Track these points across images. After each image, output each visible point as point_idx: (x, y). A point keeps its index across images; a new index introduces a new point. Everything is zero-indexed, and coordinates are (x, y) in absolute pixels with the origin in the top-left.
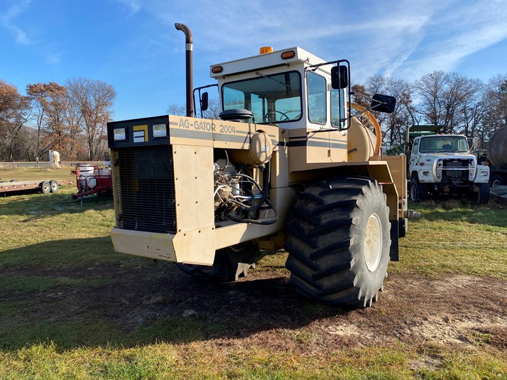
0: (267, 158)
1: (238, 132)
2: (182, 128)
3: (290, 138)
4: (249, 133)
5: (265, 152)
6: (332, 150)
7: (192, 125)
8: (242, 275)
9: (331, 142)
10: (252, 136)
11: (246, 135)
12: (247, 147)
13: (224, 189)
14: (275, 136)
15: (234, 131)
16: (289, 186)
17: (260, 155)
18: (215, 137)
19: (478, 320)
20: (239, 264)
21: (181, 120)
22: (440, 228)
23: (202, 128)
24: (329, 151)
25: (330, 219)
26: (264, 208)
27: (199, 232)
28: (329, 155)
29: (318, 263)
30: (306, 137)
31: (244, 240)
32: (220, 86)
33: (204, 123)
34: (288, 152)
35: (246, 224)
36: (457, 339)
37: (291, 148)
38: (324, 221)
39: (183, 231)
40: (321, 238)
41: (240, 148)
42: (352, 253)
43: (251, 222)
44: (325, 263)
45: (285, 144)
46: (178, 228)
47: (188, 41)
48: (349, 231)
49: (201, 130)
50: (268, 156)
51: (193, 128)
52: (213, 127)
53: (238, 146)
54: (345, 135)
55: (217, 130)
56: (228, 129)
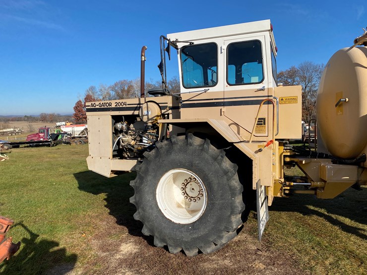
1: (128, 105)
2: (92, 107)
4: (139, 104)
5: (147, 115)
7: (97, 105)
9: (227, 100)
11: (136, 106)
12: (136, 113)
14: (167, 103)
15: (126, 105)
17: (143, 118)
21: (92, 104)
27: (101, 158)
33: (105, 103)
39: (92, 156)
46: (90, 154)
49: (103, 107)
50: (150, 118)
51: (98, 107)
52: (110, 104)
53: (130, 113)
54: (262, 90)
55: (113, 106)
56: (121, 104)
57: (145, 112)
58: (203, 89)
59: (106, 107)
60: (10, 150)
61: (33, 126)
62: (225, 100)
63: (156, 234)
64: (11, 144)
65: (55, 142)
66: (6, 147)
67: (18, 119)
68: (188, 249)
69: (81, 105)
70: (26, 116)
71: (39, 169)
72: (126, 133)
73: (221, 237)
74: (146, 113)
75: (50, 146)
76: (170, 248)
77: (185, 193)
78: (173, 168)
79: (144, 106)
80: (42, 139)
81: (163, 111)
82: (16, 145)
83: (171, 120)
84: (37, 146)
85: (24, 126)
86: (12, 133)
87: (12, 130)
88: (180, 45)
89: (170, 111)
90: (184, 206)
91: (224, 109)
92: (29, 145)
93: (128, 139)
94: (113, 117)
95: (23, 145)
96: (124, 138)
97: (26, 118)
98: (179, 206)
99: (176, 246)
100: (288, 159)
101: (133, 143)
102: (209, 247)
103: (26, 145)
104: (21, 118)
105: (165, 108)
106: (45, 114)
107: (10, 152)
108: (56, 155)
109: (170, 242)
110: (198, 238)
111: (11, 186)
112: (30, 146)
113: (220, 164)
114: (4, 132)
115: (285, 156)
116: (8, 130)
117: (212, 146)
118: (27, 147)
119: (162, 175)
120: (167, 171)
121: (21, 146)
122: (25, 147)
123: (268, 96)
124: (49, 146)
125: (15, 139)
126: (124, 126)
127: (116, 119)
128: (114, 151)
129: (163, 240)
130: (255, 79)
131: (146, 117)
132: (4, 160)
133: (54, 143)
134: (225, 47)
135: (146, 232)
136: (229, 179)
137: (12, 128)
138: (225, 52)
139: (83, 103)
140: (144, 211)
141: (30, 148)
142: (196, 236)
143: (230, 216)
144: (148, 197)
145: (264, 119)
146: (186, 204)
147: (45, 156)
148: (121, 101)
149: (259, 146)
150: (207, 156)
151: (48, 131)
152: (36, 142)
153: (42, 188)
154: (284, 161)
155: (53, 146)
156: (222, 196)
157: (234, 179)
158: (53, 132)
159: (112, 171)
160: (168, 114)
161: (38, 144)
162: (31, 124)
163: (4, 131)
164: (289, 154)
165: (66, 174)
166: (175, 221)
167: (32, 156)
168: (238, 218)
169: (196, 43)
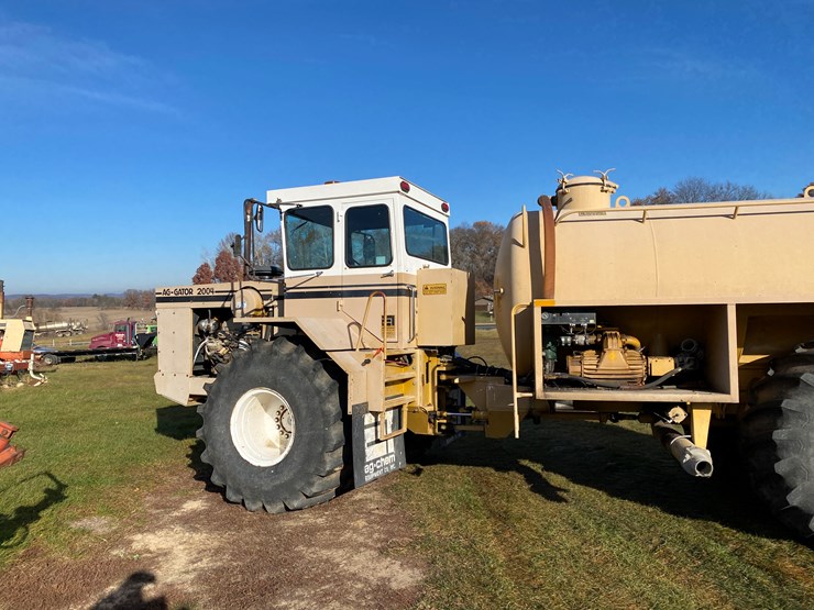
0: (243, 315)
1: (217, 292)
2: (164, 295)
4: (232, 292)
7: (172, 292)
9: (346, 289)
12: (228, 304)
14: (270, 291)
15: (213, 292)
17: (235, 313)
21: (165, 290)
27: (175, 375)
39: (162, 371)
49: (180, 295)
50: (245, 313)
52: (190, 291)
53: (218, 305)
54: (390, 275)
55: (195, 294)
56: (206, 291)
57: (238, 304)
58: (314, 272)
59: (184, 295)
60: (55, 367)
61: (109, 318)
62: (344, 289)
63: (229, 483)
64: (58, 354)
65: (146, 351)
66: (48, 361)
67: (79, 302)
68: (269, 503)
69: (208, 273)
70: (95, 296)
71: (98, 401)
72: (216, 337)
73: (311, 484)
74: (240, 306)
75: (134, 360)
76: (246, 502)
77: (281, 426)
78: (253, 387)
79: (237, 295)
80: (120, 345)
81: (266, 303)
82: (68, 357)
83: (276, 319)
84: (110, 359)
85: (89, 318)
86: (64, 331)
87: (65, 325)
88: (284, 208)
89: (275, 303)
90: (278, 445)
91: (342, 301)
92: (93, 356)
93: (215, 346)
94: (195, 311)
95: (84, 357)
96: (210, 344)
97: (96, 300)
98: (271, 445)
99: (254, 501)
100: (444, 377)
101: (223, 351)
102: (297, 499)
103: (89, 357)
104: (85, 300)
105: (268, 297)
106: (136, 291)
107: (54, 371)
108: (139, 377)
109: (247, 493)
110: (281, 486)
111: (43, 426)
112: (97, 359)
113: (312, 381)
114: (47, 330)
115: (440, 373)
116: (57, 325)
117: (307, 356)
118: (91, 360)
119: (238, 397)
120: (244, 392)
121: (78, 358)
122: (86, 361)
123: (398, 285)
124: (133, 358)
125: (69, 344)
126: (211, 325)
127: (201, 314)
128: (196, 364)
129: (238, 491)
130: (381, 260)
131: (240, 311)
132: (39, 383)
133: (144, 354)
134: (343, 213)
135: (215, 479)
136: (322, 402)
137: (66, 321)
138: (342, 220)
139: (212, 270)
140: (214, 448)
141: (97, 363)
142: (278, 482)
143: (322, 453)
144: (220, 429)
145: (393, 317)
146: (282, 443)
147: (117, 379)
148: (206, 286)
149: (367, 355)
150: (294, 369)
151: (133, 328)
152: (108, 351)
153: (93, 429)
154: (439, 380)
155: (141, 359)
156: (311, 425)
157: (329, 402)
158: (142, 331)
159: (191, 396)
160: (273, 307)
161: (112, 355)
162: (104, 312)
163: (49, 327)
164: (444, 369)
165: (143, 410)
166: (254, 464)
167: (92, 378)
168: (335, 456)
169: (305, 205)
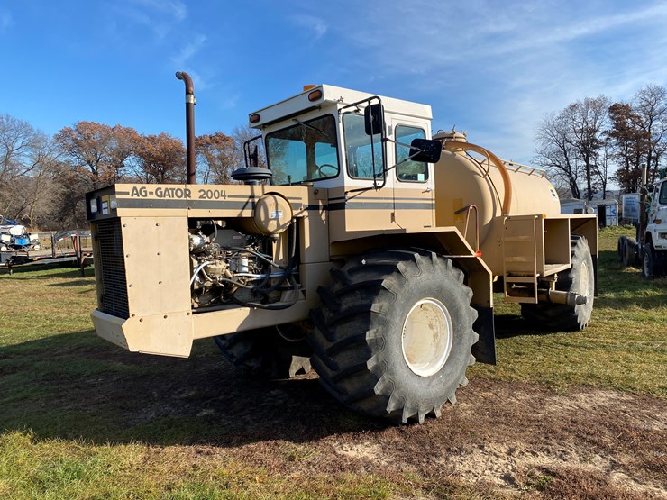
0: (279, 227)
1: (229, 196)
2: (135, 197)
3: (329, 200)
4: (252, 197)
5: (277, 219)
6: (396, 212)
7: (151, 193)
8: (301, 371)
9: (396, 201)
10: (256, 200)
11: (246, 200)
12: (247, 213)
13: (213, 267)
14: (301, 199)
15: (225, 196)
16: (331, 261)
17: (267, 224)
18: (191, 205)
19: (561, 457)
20: (294, 358)
21: (135, 188)
22: (652, 319)
23: (169, 195)
24: (393, 214)
25: (350, 305)
26: (287, 289)
27: (165, 317)
28: (393, 219)
29: (336, 361)
30: (344, 198)
31: (245, 328)
32: (264, 137)
33: (172, 190)
34: (328, 217)
35: (248, 309)
36: (502, 478)
37: (332, 212)
38: (344, 307)
39: (139, 315)
40: (339, 328)
41: (236, 216)
42: (373, 350)
43: (255, 306)
44: (344, 360)
45: (321, 208)
46: (131, 313)
47: (188, 92)
48: (369, 321)
49: (167, 198)
50: (281, 224)
51: (154, 197)
52: (186, 193)
53: (232, 213)
54: (428, 191)
55: (195, 197)
56: (213, 194)
57: (272, 213)
59: (175, 198)
74: (274, 215)
79: (270, 202)
81: (295, 212)
89: (305, 213)
94: (192, 221)
105: (298, 206)
123: (432, 200)
131: (274, 222)
134: (393, 128)
138: (393, 134)
148: (213, 188)
159: (194, 341)
160: (303, 217)
